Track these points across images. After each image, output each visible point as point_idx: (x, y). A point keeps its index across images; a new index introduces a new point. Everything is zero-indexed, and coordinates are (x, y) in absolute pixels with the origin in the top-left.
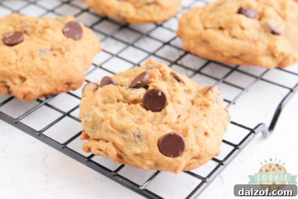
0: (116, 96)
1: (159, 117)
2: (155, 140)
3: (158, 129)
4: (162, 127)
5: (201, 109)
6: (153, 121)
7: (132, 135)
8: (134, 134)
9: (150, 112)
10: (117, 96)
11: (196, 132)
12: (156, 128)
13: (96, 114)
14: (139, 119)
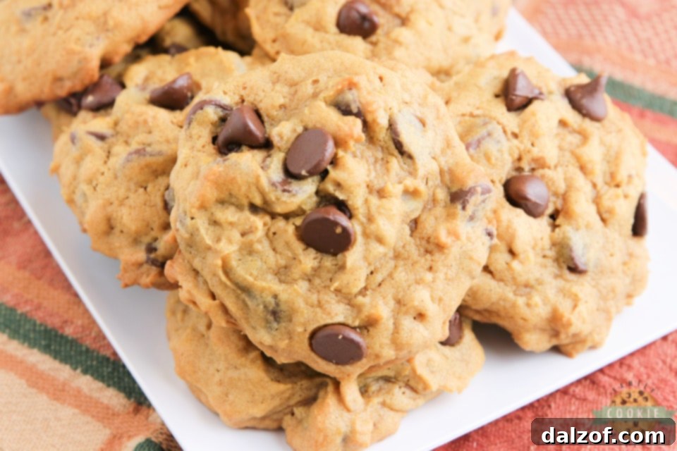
0: (248, 197)
1: (329, 271)
2: (305, 330)
3: (319, 302)
4: (327, 301)
5: (427, 251)
6: (314, 275)
7: (261, 307)
8: (265, 307)
9: (312, 253)
10: (251, 196)
11: (398, 313)
12: (314, 298)
13: (198, 230)
14: (286, 267)
